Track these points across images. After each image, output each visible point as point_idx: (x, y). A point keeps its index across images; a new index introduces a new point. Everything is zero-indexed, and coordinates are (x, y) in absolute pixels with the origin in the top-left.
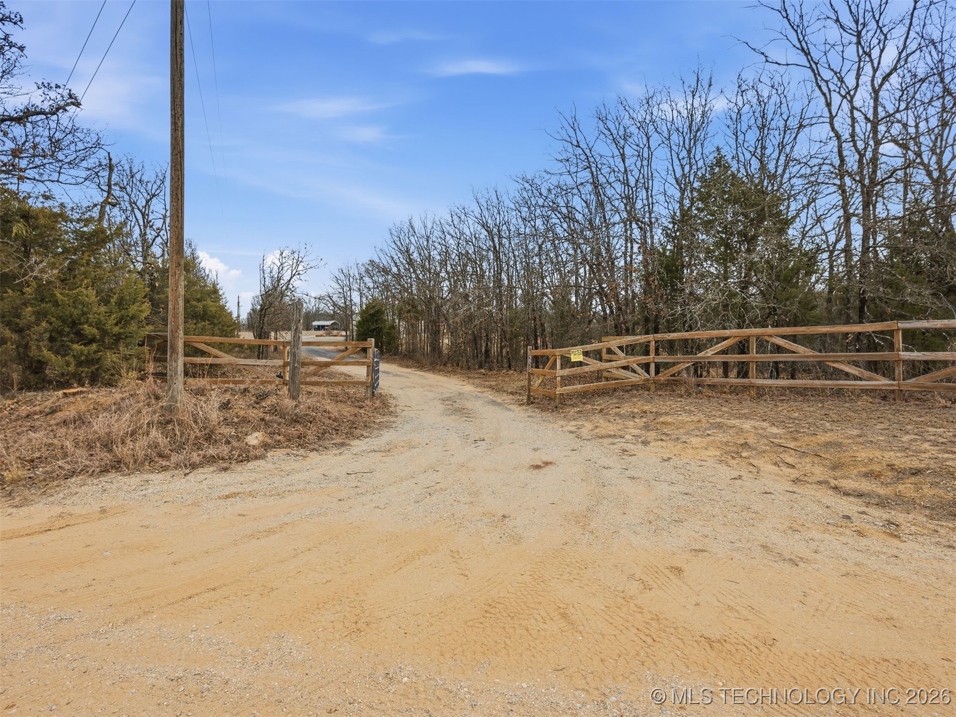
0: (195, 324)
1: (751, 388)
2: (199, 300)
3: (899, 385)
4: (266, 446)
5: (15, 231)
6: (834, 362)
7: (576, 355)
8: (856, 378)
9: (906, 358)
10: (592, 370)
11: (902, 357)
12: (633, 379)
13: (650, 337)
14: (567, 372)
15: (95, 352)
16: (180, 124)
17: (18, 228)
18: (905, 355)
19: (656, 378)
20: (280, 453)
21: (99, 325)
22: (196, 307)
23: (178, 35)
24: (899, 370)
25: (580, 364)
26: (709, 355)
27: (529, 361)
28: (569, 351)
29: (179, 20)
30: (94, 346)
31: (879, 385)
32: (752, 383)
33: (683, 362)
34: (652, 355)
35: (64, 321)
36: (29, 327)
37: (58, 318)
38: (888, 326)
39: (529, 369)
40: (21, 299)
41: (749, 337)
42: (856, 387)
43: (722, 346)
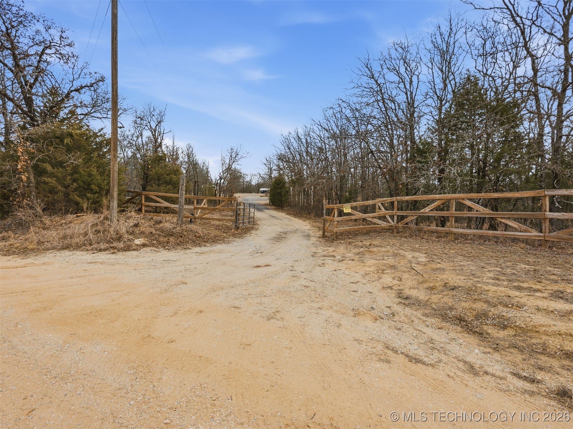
0: (165, 187)
1: (450, 234)
2: (168, 175)
3: (544, 236)
4: (144, 245)
5: (65, 142)
6: (502, 218)
7: (347, 209)
8: (516, 230)
9: (550, 217)
10: (356, 218)
11: (548, 216)
12: (383, 225)
13: (394, 199)
14: (340, 219)
15: (97, 198)
16: (115, 88)
17: (67, 141)
18: (550, 215)
19: (397, 225)
20: (148, 249)
21: (99, 186)
22: (166, 178)
23: (114, 44)
24: (546, 225)
25: (349, 214)
26: (427, 211)
27: (324, 212)
28: (343, 206)
29: (114, 38)
30: (96, 195)
31: (531, 236)
32: (450, 231)
33: (412, 216)
34: (396, 210)
35: (85, 183)
36: (69, 186)
37: (83, 181)
38: (538, 193)
39: (325, 217)
40: (66, 173)
41: (450, 199)
42: (516, 237)
43: (434, 205)
